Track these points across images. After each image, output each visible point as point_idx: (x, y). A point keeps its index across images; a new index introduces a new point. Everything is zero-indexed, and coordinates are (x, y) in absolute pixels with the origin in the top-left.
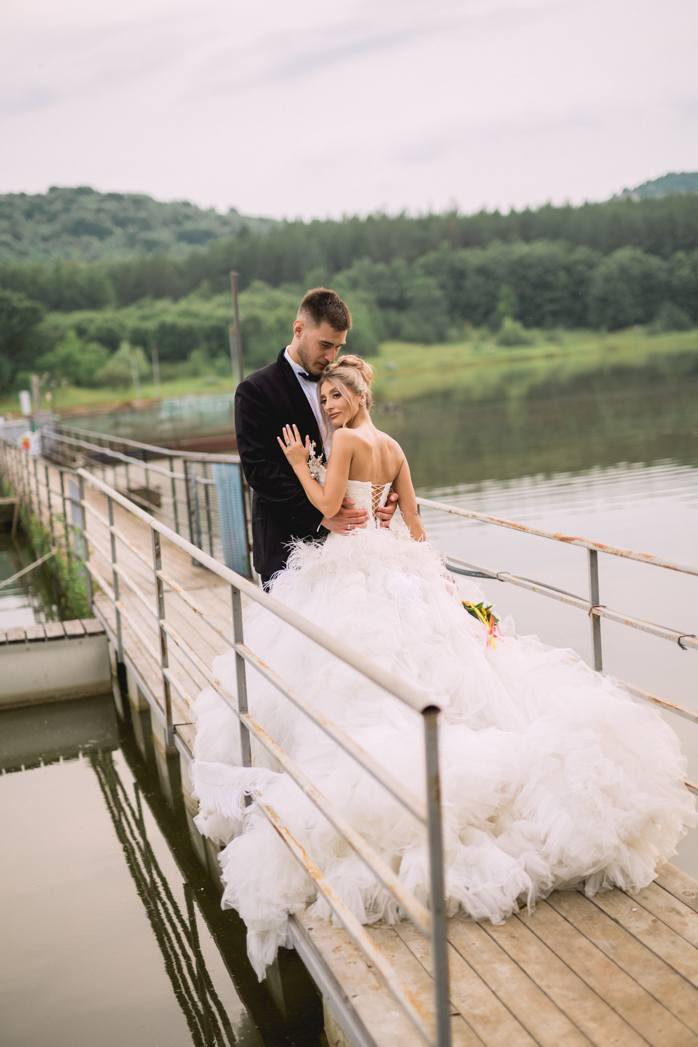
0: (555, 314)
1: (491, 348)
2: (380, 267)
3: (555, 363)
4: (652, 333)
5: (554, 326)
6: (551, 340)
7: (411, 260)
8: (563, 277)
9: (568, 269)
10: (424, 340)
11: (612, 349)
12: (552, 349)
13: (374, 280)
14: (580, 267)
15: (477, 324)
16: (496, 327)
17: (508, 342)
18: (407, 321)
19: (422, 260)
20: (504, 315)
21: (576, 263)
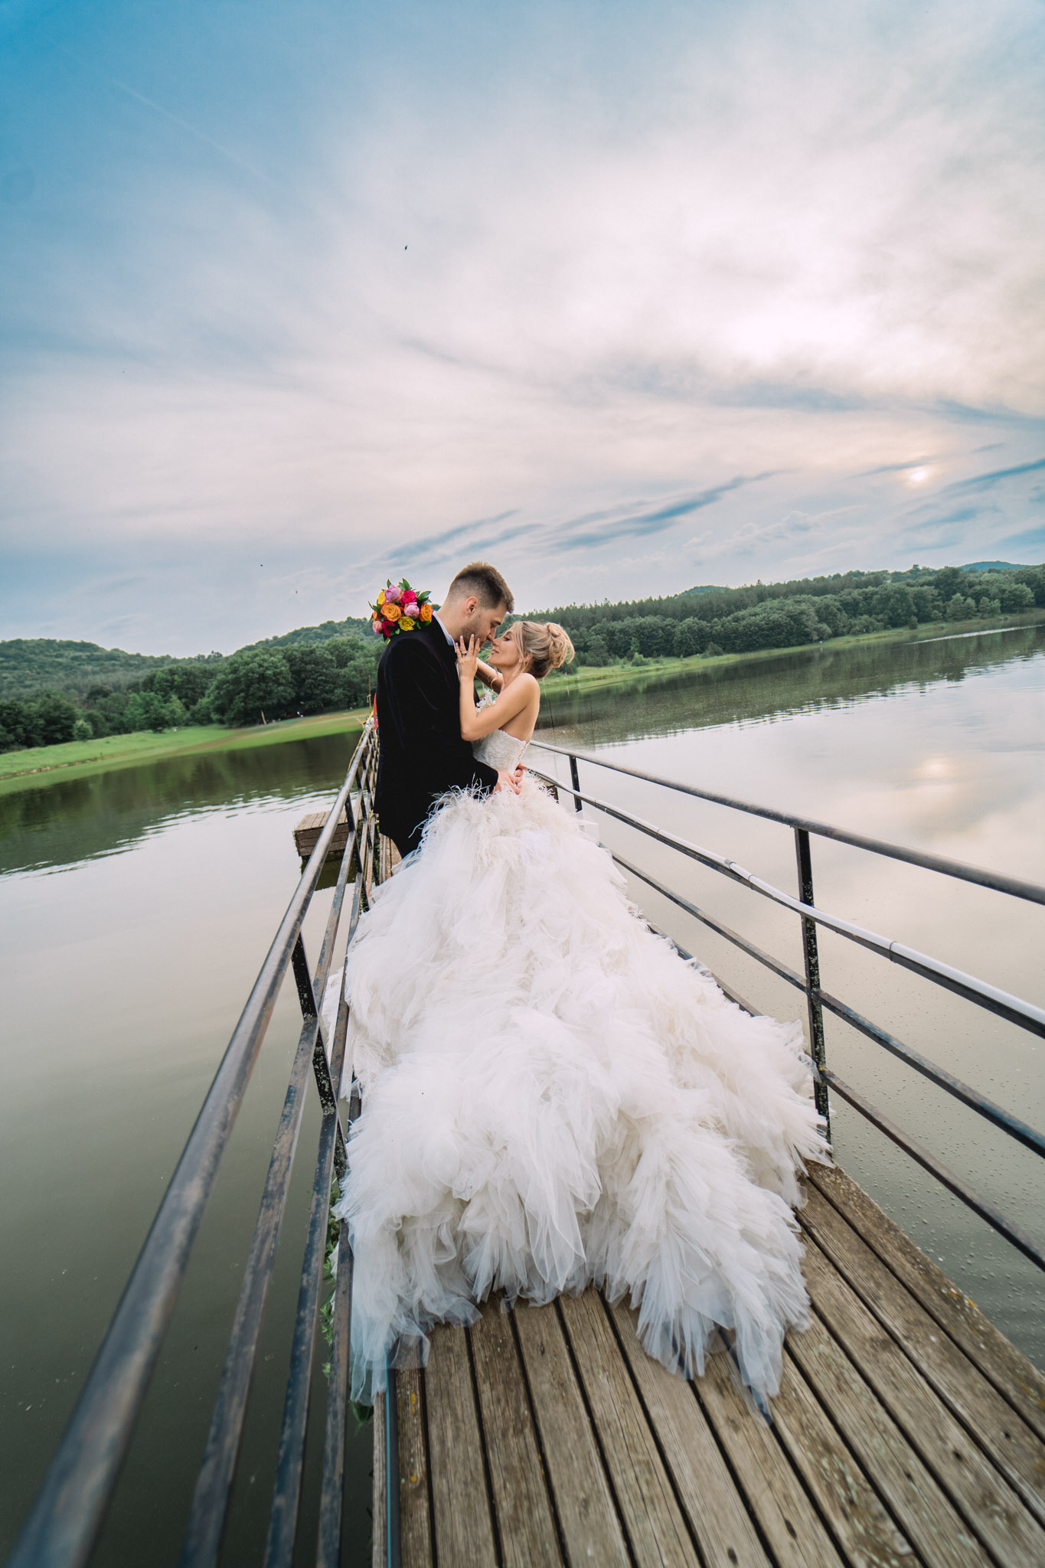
0: (657, 650)
1: (629, 667)
3: (660, 672)
4: (703, 658)
5: (659, 656)
6: (657, 662)
7: (589, 628)
8: (660, 632)
9: (662, 629)
10: (598, 665)
11: (687, 665)
12: (658, 666)
14: (669, 627)
15: (621, 657)
16: (631, 657)
17: (637, 664)
18: (590, 656)
19: (593, 627)
20: (634, 651)
21: (667, 626)
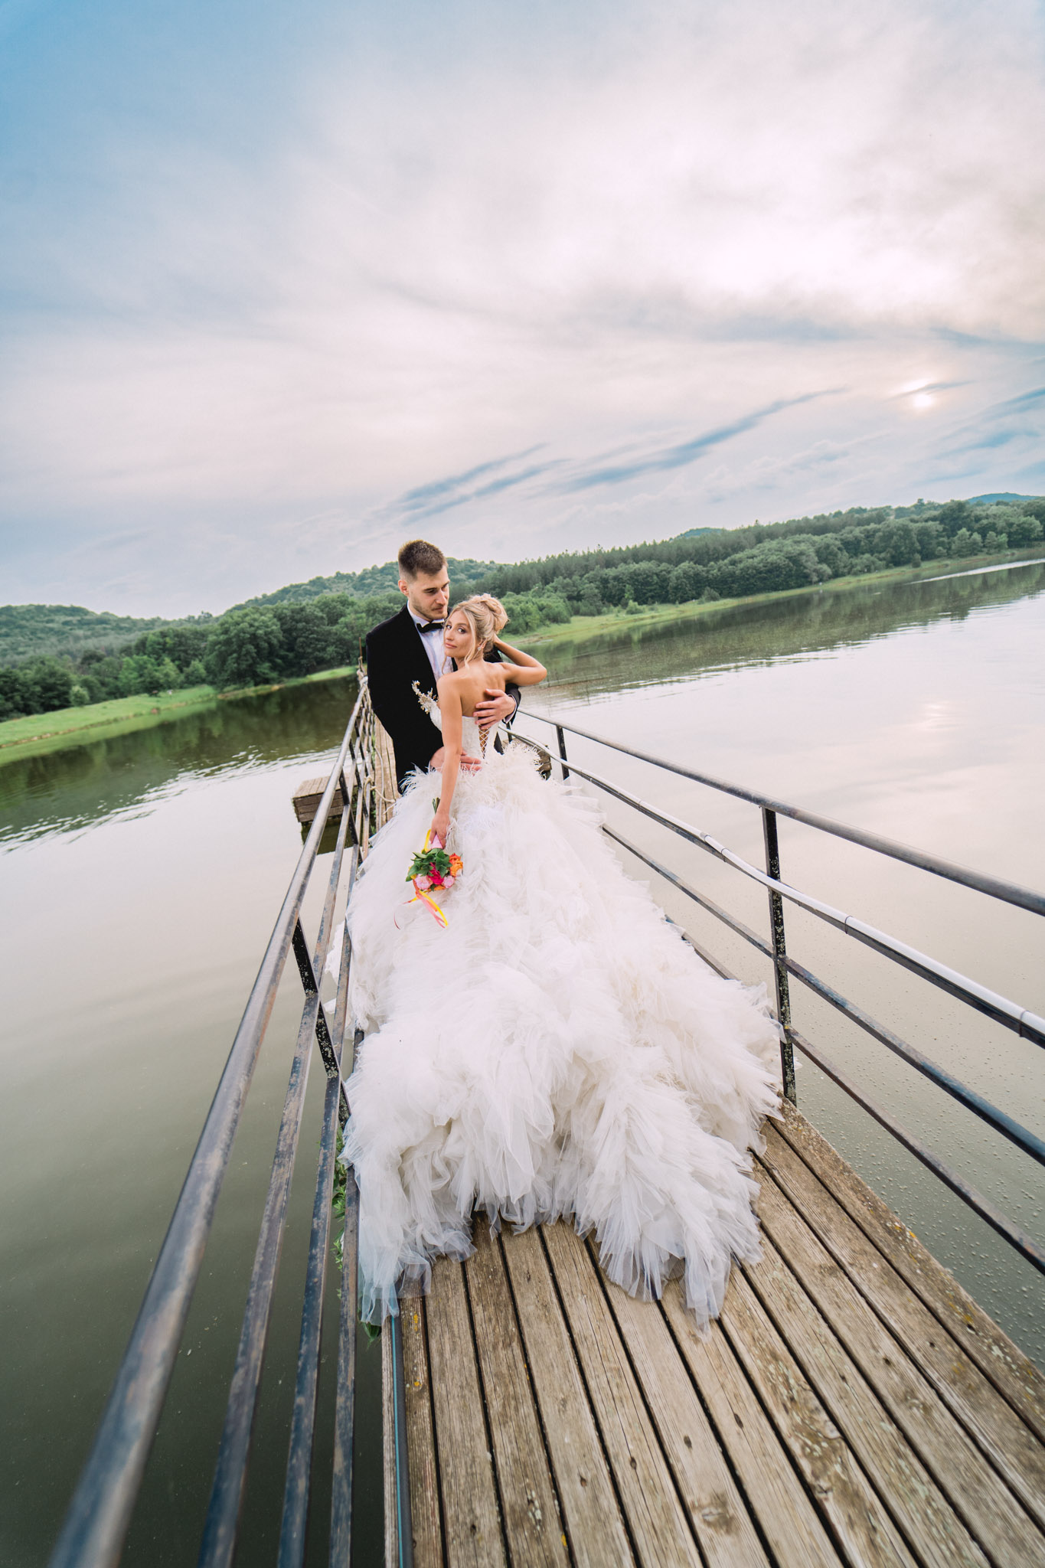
0: (652, 597)
1: (623, 615)
2: (568, 580)
3: (654, 620)
4: (701, 603)
5: (654, 603)
6: (652, 609)
7: (582, 576)
8: (655, 577)
9: (657, 575)
10: (592, 614)
11: (683, 612)
12: (653, 613)
13: (565, 587)
14: (664, 573)
15: (615, 605)
16: (625, 605)
17: (631, 612)
18: (581, 605)
19: (587, 575)
20: (628, 599)
21: (661, 571)
